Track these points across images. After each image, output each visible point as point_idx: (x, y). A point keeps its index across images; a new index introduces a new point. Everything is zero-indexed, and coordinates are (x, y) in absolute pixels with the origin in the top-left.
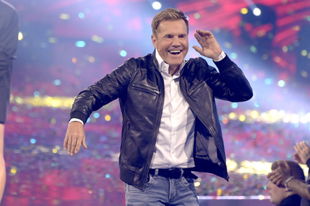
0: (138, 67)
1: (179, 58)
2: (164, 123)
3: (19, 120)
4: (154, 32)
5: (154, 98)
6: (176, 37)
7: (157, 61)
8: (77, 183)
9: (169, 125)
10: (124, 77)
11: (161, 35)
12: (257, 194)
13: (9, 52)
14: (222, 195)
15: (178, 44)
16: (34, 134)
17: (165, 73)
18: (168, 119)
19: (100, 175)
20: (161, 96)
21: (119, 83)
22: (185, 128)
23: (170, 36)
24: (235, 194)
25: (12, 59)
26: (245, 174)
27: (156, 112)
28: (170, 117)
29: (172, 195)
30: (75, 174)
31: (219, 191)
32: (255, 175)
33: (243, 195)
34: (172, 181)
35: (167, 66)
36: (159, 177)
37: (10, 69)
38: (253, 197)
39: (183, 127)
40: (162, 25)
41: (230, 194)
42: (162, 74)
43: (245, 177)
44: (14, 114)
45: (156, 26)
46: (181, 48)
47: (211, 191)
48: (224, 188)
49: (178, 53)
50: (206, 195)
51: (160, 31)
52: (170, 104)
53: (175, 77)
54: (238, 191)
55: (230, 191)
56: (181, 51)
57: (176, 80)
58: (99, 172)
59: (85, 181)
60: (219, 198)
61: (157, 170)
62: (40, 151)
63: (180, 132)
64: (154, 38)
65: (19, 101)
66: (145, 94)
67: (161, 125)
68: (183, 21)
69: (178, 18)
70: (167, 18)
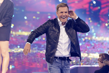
0: (51, 23)
1: (65, 20)
2: (60, 42)
3: (14, 40)
4: (57, 11)
5: (57, 33)
6: (64, 13)
7: (58, 21)
8: (34, 61)
9: (62, 42)
10: (46, 26)
11: (59, 12)
12: (94, 65)
13: (10, 17)
14: (82, 65)
15: (65, 15)
16: (19, 44)
17: (60, 25)
18: (61, 40)
19: (41, 58)
20: (59, 33)
21: (45, 28)
22: (68, 43)
23: (62, 12)
24: (87, 65)
25: (11, 19)
26: (90, 58)
27: (57, 38)
28: (62, 39)
29: (63, 66)
30: (33, 58)
31: (82, 64)
32: (94, 58)
33: (90, 65)
34: (63, 61)
35: (61, 22)
36: (59, 60)
37: (11, 22)
38: (93, 66)
39: (67, 43)
40: (59, 8)
41: (85, 65)
42: (59, 25)
43: (91, 59)
44: (12, 37)
45: (58, 9)
46: (65, 16)
47: (79, 64)
48: (83, 63)
49: (65, 18)
50: (77, 65)
51: (59, 11)
52: (62, 35)
53: (64, 26)
54: (88, 64)
55: (85, 64)
56: (66, 17)
57: (64, 27)
58: (41, 57)
59: (36, 60)
60: (82, 66)
61: (58, 57)
62: (21, 50)
63: (66, 44)
64: (57, 13)
65: (14, 33)
66: (54, 32)
67: (59, 42)
68: (67, 7)
69: (65, 6)
70: (61, 6)
